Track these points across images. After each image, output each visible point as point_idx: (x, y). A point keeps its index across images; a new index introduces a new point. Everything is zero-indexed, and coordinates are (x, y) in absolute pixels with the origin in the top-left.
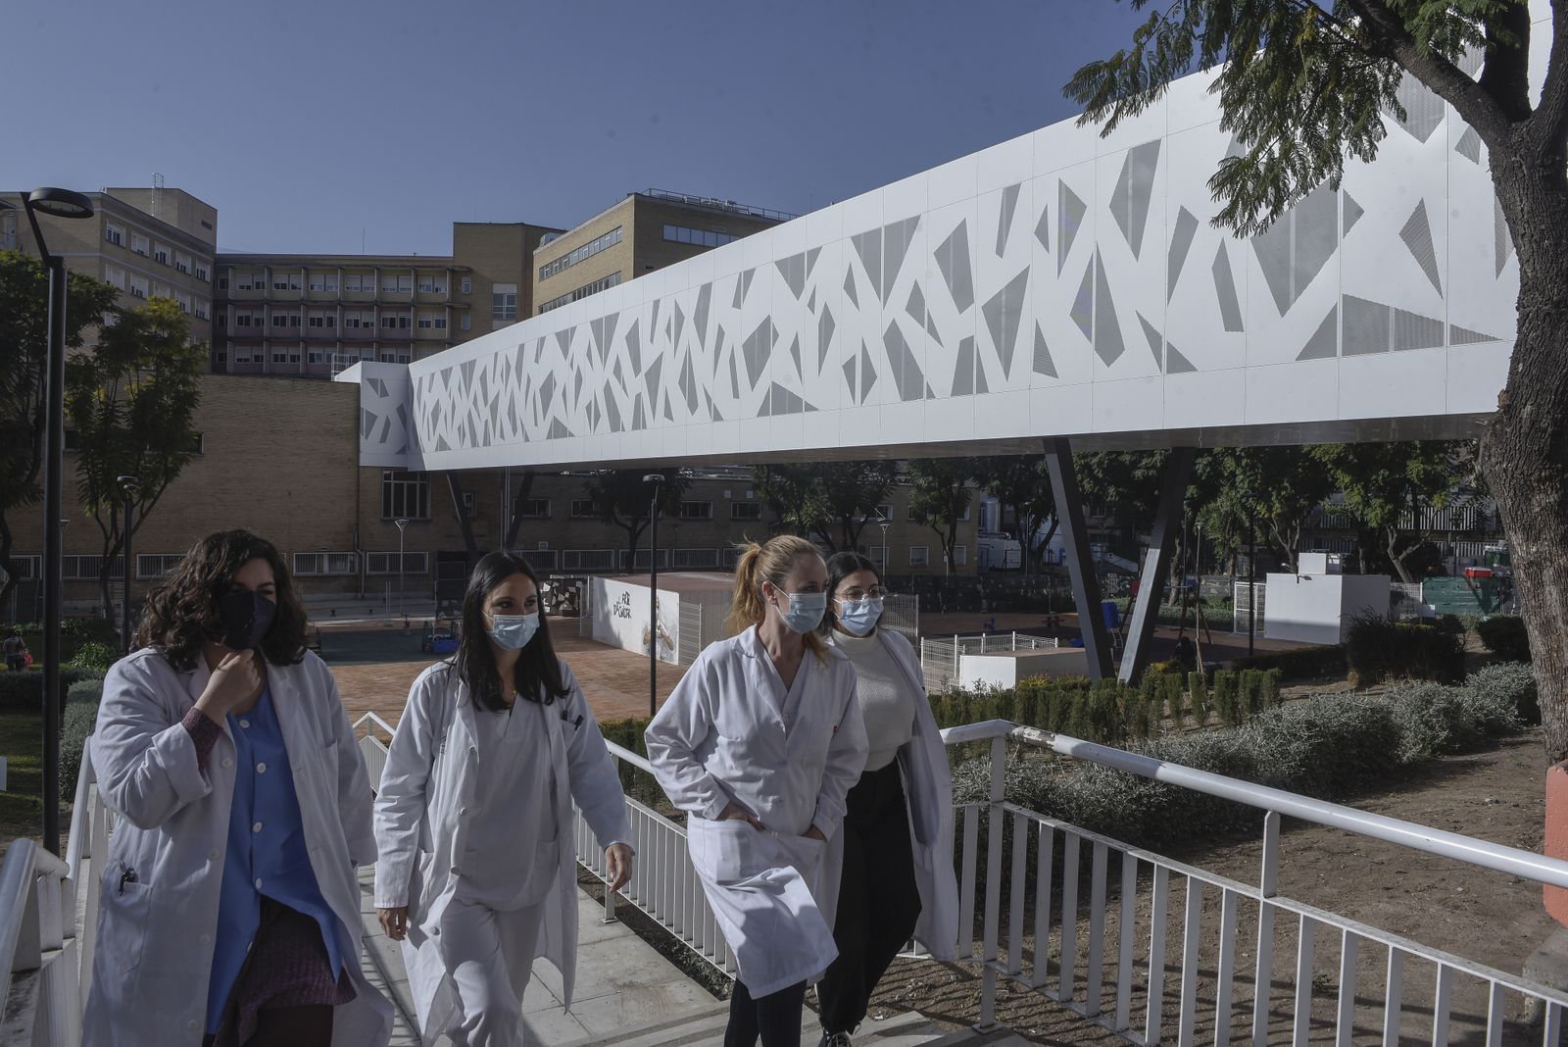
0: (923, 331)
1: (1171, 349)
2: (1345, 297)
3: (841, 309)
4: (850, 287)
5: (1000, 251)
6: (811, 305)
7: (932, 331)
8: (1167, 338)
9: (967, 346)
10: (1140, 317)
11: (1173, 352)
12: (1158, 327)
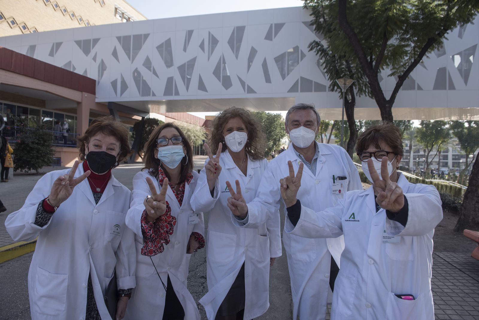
0: (151, 73)
1: (248, 86)
2: (301, 77)
3: (110, 61)
4: (115, 54)
5: (185, 50)
6: (94, 59)
7: (155, 73)
8: (247, 83)
9: (170, 81)
10: (238, 77)
11: (249, 87)
12: (244, 80)
